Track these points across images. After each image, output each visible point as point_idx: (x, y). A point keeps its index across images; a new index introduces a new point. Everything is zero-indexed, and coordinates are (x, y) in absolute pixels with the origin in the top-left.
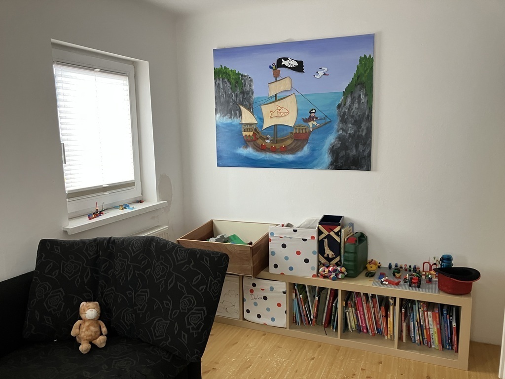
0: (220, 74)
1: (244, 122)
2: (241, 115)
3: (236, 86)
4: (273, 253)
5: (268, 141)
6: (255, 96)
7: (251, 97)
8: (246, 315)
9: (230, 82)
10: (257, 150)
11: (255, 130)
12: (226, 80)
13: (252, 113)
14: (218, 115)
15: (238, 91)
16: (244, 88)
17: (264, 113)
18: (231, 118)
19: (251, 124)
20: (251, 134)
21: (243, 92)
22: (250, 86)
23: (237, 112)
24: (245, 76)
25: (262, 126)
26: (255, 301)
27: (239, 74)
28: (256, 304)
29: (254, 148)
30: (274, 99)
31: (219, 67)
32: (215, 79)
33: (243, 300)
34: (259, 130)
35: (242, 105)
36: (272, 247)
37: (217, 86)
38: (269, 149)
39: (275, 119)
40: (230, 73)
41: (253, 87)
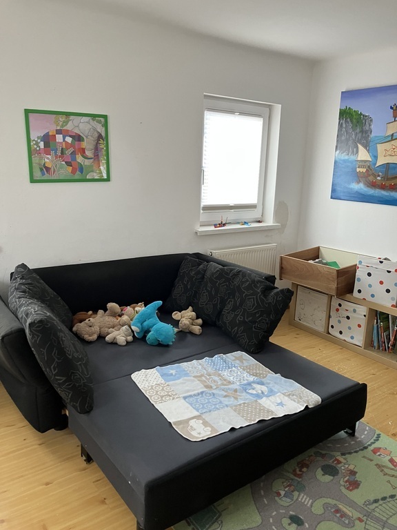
0: (344, 114)
1: (359, 159)
2: (357, 152)
3: (356, 126)
4: (359, 280)
5: (379, 178)
6: (373, 135)
7: (369, 136)
8: (331, 330)
9: (352, 122)
10: (368, 186)
11: (369, 167)
12: (349, 120)
13: (368, 151)
14: (338, 152)
15: (358, 130)
16: (364, 128)
17: (379, 151)
18: (348, 154)
19: (365, 161)
20: (364, 170)
21: (362, 131)
22: (370, 125)
23: (355, 149)
24: (366, 116)
25: (376, 164)
26: (340, 319)
27: (361, 114)
28: (339, 322)
29: (365, 184)
30: (390, 138)
31: (344, 108)
32: (339, 119)
33: (330, 317)
34: (372, 167)
35: (360, 143)
36: (358, 274)
37: (340, 125)
38: (379, 186)
39: (388, 157)
40: (354, 114)
41: (372, 127)
